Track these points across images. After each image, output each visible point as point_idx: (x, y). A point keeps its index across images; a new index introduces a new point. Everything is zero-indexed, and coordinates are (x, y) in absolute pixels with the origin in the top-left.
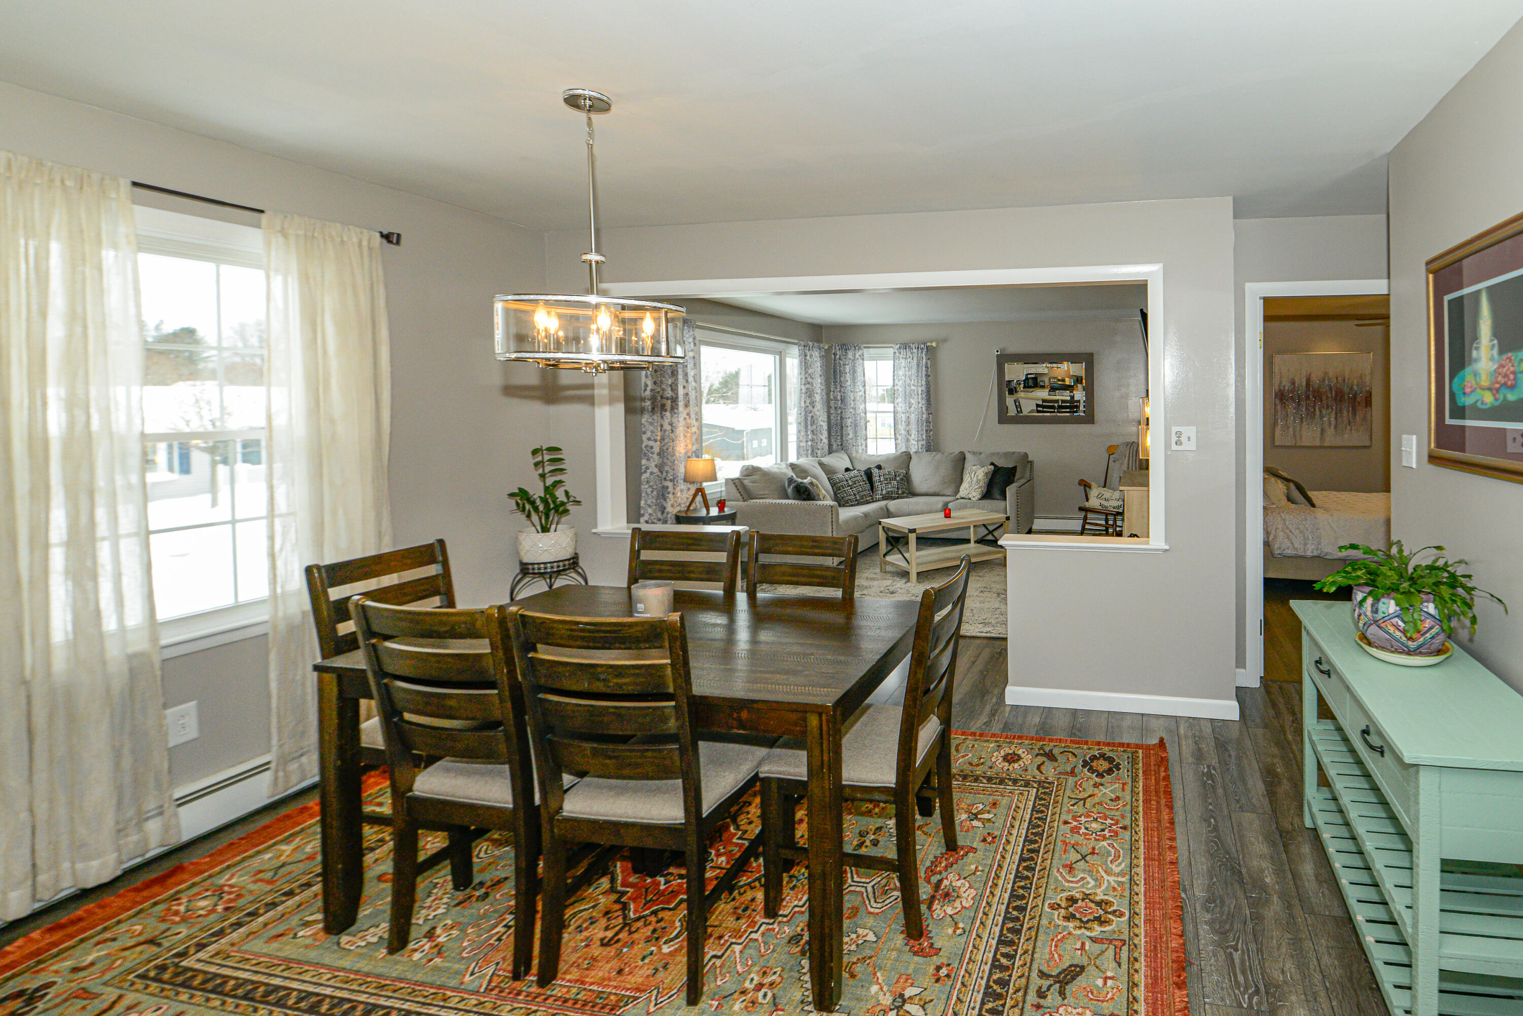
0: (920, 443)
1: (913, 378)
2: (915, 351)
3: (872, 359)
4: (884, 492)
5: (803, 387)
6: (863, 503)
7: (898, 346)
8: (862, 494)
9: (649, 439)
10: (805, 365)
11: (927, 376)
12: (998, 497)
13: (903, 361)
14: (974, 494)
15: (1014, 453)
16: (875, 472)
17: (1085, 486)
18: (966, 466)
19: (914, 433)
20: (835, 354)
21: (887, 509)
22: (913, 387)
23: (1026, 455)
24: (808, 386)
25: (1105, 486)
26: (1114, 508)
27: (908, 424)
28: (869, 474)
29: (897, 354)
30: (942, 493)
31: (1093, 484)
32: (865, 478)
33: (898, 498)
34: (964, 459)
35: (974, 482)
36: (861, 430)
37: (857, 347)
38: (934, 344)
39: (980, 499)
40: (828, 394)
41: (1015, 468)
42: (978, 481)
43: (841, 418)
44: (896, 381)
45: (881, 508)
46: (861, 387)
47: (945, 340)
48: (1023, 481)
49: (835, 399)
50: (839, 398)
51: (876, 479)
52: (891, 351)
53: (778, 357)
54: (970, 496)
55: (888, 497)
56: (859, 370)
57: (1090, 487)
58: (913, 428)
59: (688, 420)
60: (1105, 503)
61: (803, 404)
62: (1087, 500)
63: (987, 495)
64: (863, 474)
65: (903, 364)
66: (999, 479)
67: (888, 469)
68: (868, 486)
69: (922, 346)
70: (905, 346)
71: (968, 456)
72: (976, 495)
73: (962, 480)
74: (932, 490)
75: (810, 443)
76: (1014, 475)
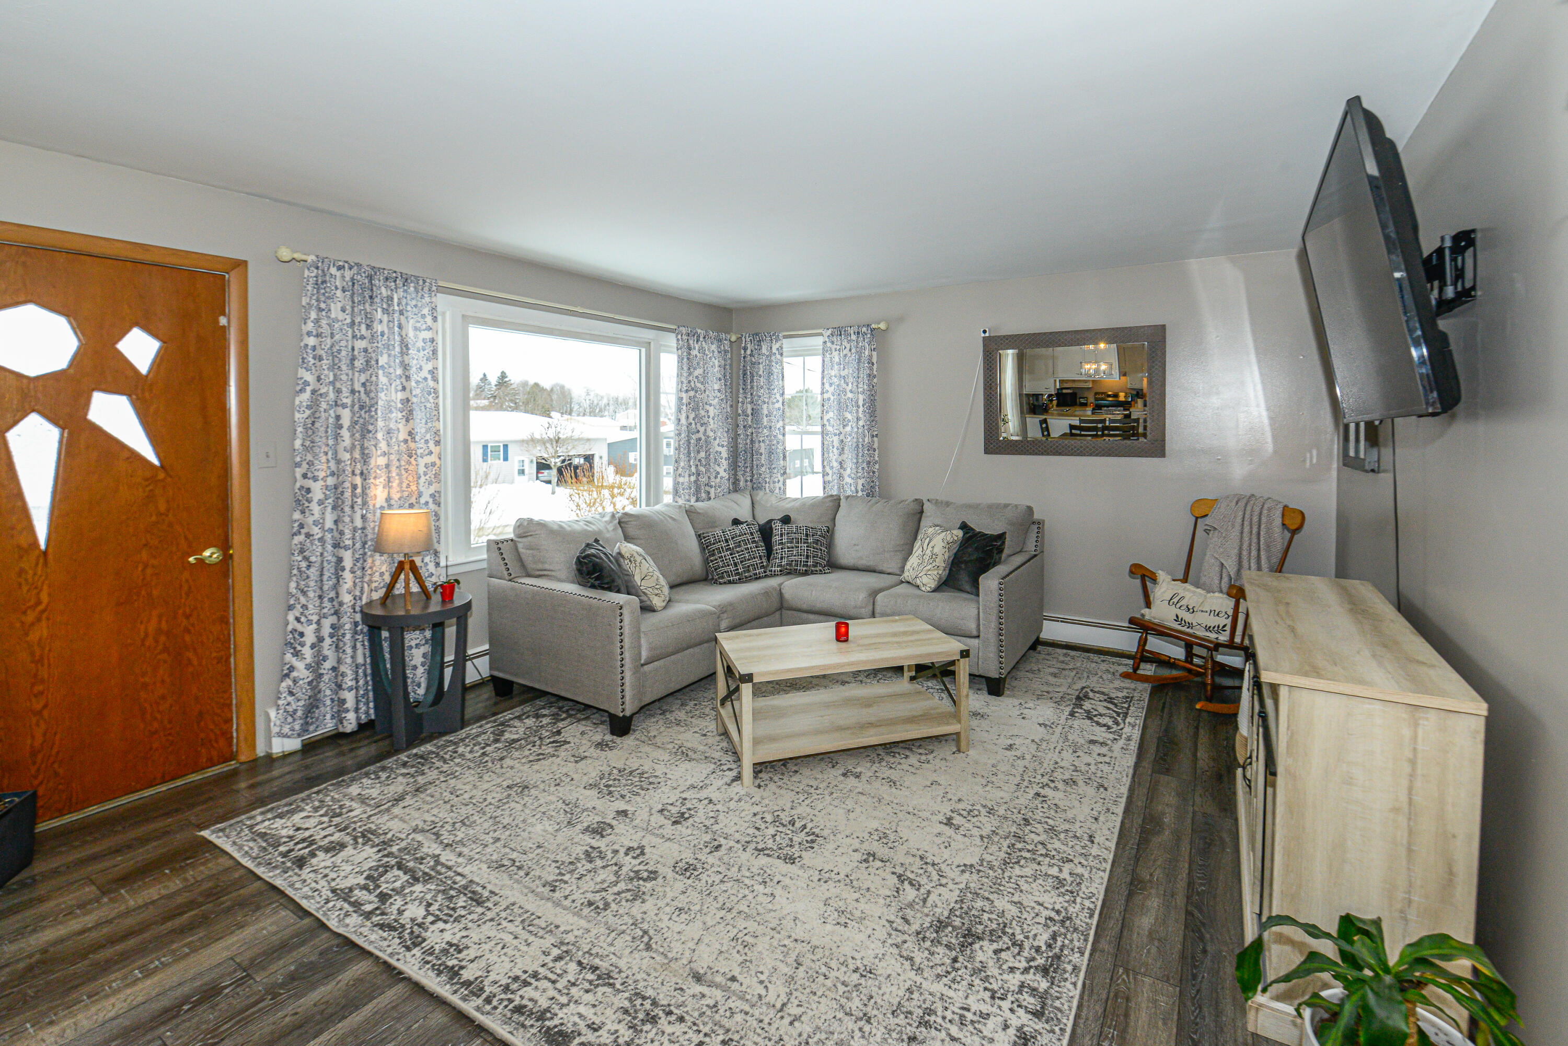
0: (860, 482)
1: (851, 380)
2: (854, 337)
3: (796, 354)
4: (784, 562)
5: (684, 395)
6: (748, 580)
7: (829, 332)
8: (748, 563)
9: (305, 476)
10: (688, 363)
11: (871, 376)
12: (968, 587)
13: (836, 354)
14: (925, 580)
15: (1006, 506)
16: (777, 527)
17: (1143, 577)
18: (922, 524)
19: (850, 466)
20: (745, 349)
21: (781, 594)
22: (850, 395)
23: (1030, 509)
24: (692, 393)
25: (1185, 580)
26: (1208, 629)
27: (842, 451)
28: (766, 532)
29: (829, 344)
30: (880, 568)
31: (1162, 576)
32: (757, 537)
33: (806, 573)
34: (922, 512)
35: (926, 558)
36: (778, 459)
37: (774, 337)
38: (882, 326)
39: (935, 591)
40: (734, 407)
41: (1002, 536)
42: (934, 556)
43: (752, 442)
44: (827, 386)
45: (766, 594)
46: (778, 396)
47: (901, 319)
48: (1018, 560)
49: (744, 413)
50: (749, 412)
51: (776, 538)
52: (819, 341)
53: (643, 350)
54: (918, 582)
55: (790, 571)
56: (776, 370)
57: (1154, 580)
58: (849, 456)
59: (412, 445)
60: (1188, 617)
61: (683, 421)
62: (1148, 605)
63: (948, 583)
64: (755, 529)
65: (837, 359)
66: (972, 555)
67: (801, 521)
68: (762, 550)
69: (864, 329)
70: (840, 332)
71: (927, 507)
72: (929, 581)
73: (910, 553)
74: (863, 563)
75: (693, 478)
76: (1000, 551)
